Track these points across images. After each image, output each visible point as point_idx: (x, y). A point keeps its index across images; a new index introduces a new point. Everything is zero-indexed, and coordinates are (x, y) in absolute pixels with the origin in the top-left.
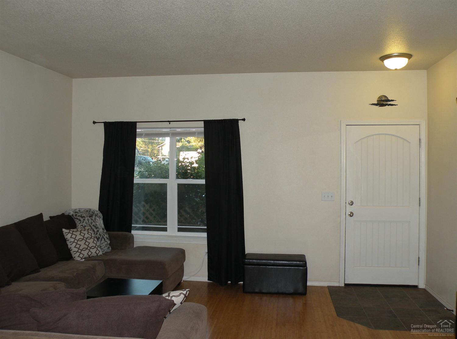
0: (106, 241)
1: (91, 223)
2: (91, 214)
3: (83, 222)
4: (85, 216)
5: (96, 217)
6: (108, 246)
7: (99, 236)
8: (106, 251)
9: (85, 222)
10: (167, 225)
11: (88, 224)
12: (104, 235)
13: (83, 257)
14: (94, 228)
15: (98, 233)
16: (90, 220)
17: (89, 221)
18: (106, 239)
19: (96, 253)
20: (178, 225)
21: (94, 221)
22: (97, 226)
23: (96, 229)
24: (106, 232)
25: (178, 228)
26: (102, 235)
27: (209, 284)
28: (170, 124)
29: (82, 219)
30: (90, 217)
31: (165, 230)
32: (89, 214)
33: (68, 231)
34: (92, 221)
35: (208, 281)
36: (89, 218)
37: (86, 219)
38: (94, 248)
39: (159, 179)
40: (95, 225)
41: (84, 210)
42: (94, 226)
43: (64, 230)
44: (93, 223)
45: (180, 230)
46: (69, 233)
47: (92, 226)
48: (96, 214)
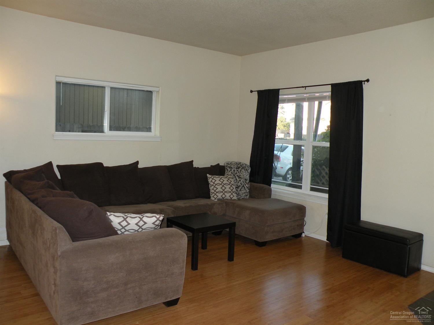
0: (246, 190)
1: (236, 173)
2: (239, 166)
3: (230, 172)
4: (233, 167)
5: (243, 169)
6: (247, 194)
7: (240, 185)
8: (243, 197)
9: (231, 172)
10: (302, 184)
11: (233, 174)
12: (245, 185)
13: (216, 198)
14: (237, 177)
15: (240, 182)
16: (236, 171)
17: (234, 172)
18: (246, 188)
19: (230, 197)
20: (311, 185)
21: (238, 172)
22: (240, 176)
23: (239, 179)
24: (248, 183)
25: (311, 187)
26: (243, 184)
27: (327, 243)
28: (305, 89)
29: (229, 169)
30: (237, 168)
31: (300, 187)
32: (238, 166)
33: (210, 176)
34: (237, 172)
35: (327, 241)
36: (235, 169)
37: (233, 169)
38: (229, 193)
39: (299, 141)
40: (239, 176)
41: (234, 163)
42: (237, 176)
43: (208, 175)
44: (238, 174)
45: (312, 189)
46: (211, 178)
47: (236, 176)
48: (243, 167)
